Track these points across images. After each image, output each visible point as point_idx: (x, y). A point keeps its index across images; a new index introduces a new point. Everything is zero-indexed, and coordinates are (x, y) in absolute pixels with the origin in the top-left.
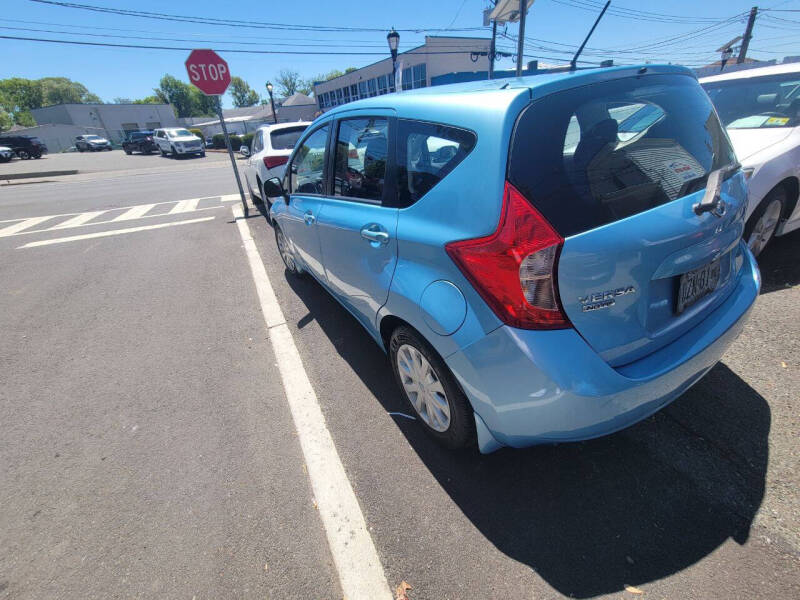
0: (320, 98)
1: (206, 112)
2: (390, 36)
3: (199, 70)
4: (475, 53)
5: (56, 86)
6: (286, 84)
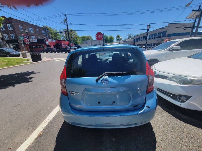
0: (135, 39)
1: (110, 42)
2: (148, 26)
3: (98, 36)
4: (185, 27)
5: (88, 37)
6: (129, 36)
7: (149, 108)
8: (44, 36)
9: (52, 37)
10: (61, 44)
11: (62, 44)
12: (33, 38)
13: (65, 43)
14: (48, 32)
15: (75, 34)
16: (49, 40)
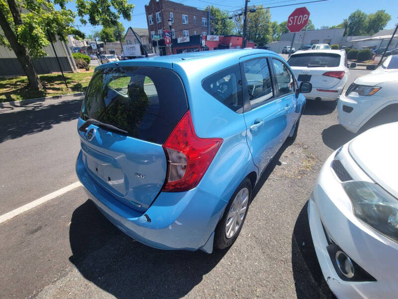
3: (293, 20)
7: (148, 221)
8: (203, 29)
9: (216, 30)
10: (229, 43)
11: (231, 44)
12: (186, 34)
13: (237, 42)
14: (211, 19)
15: (267, 17)
16: (209, 37)
